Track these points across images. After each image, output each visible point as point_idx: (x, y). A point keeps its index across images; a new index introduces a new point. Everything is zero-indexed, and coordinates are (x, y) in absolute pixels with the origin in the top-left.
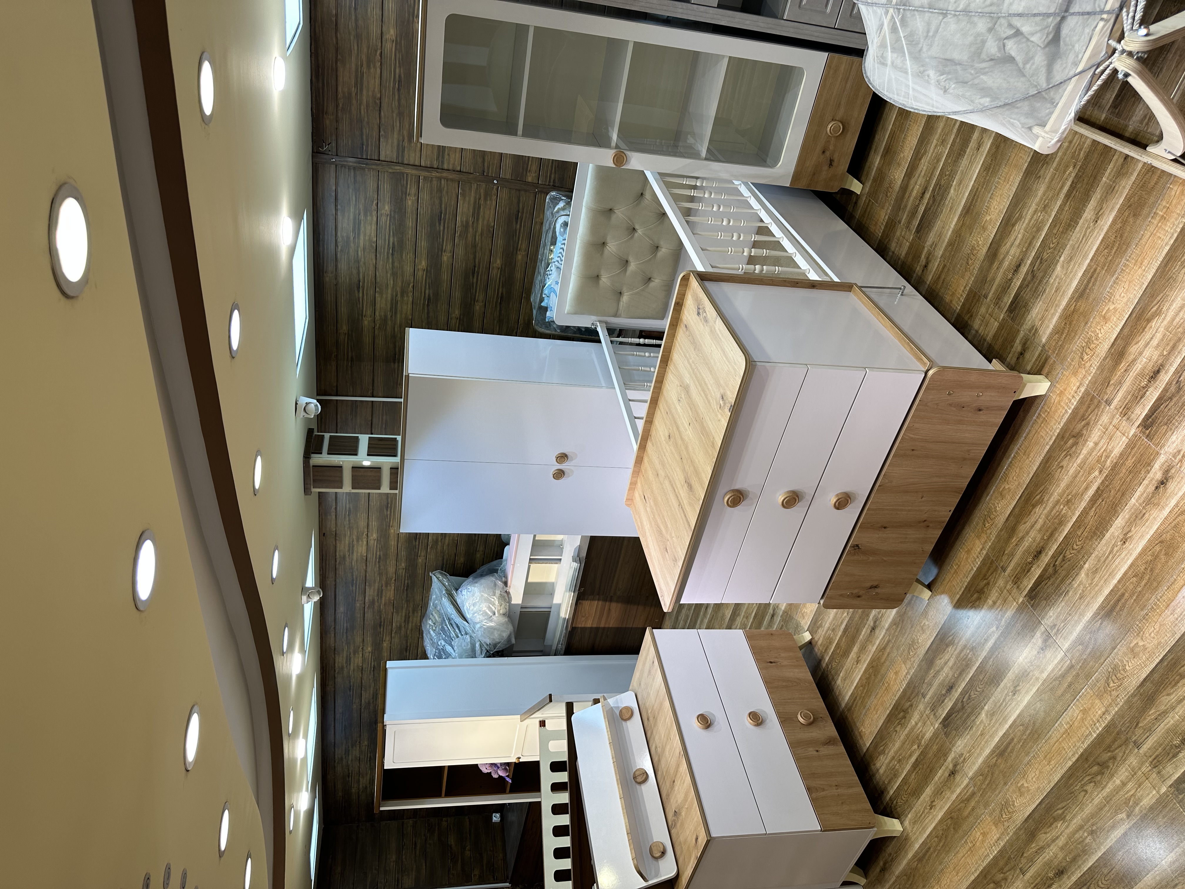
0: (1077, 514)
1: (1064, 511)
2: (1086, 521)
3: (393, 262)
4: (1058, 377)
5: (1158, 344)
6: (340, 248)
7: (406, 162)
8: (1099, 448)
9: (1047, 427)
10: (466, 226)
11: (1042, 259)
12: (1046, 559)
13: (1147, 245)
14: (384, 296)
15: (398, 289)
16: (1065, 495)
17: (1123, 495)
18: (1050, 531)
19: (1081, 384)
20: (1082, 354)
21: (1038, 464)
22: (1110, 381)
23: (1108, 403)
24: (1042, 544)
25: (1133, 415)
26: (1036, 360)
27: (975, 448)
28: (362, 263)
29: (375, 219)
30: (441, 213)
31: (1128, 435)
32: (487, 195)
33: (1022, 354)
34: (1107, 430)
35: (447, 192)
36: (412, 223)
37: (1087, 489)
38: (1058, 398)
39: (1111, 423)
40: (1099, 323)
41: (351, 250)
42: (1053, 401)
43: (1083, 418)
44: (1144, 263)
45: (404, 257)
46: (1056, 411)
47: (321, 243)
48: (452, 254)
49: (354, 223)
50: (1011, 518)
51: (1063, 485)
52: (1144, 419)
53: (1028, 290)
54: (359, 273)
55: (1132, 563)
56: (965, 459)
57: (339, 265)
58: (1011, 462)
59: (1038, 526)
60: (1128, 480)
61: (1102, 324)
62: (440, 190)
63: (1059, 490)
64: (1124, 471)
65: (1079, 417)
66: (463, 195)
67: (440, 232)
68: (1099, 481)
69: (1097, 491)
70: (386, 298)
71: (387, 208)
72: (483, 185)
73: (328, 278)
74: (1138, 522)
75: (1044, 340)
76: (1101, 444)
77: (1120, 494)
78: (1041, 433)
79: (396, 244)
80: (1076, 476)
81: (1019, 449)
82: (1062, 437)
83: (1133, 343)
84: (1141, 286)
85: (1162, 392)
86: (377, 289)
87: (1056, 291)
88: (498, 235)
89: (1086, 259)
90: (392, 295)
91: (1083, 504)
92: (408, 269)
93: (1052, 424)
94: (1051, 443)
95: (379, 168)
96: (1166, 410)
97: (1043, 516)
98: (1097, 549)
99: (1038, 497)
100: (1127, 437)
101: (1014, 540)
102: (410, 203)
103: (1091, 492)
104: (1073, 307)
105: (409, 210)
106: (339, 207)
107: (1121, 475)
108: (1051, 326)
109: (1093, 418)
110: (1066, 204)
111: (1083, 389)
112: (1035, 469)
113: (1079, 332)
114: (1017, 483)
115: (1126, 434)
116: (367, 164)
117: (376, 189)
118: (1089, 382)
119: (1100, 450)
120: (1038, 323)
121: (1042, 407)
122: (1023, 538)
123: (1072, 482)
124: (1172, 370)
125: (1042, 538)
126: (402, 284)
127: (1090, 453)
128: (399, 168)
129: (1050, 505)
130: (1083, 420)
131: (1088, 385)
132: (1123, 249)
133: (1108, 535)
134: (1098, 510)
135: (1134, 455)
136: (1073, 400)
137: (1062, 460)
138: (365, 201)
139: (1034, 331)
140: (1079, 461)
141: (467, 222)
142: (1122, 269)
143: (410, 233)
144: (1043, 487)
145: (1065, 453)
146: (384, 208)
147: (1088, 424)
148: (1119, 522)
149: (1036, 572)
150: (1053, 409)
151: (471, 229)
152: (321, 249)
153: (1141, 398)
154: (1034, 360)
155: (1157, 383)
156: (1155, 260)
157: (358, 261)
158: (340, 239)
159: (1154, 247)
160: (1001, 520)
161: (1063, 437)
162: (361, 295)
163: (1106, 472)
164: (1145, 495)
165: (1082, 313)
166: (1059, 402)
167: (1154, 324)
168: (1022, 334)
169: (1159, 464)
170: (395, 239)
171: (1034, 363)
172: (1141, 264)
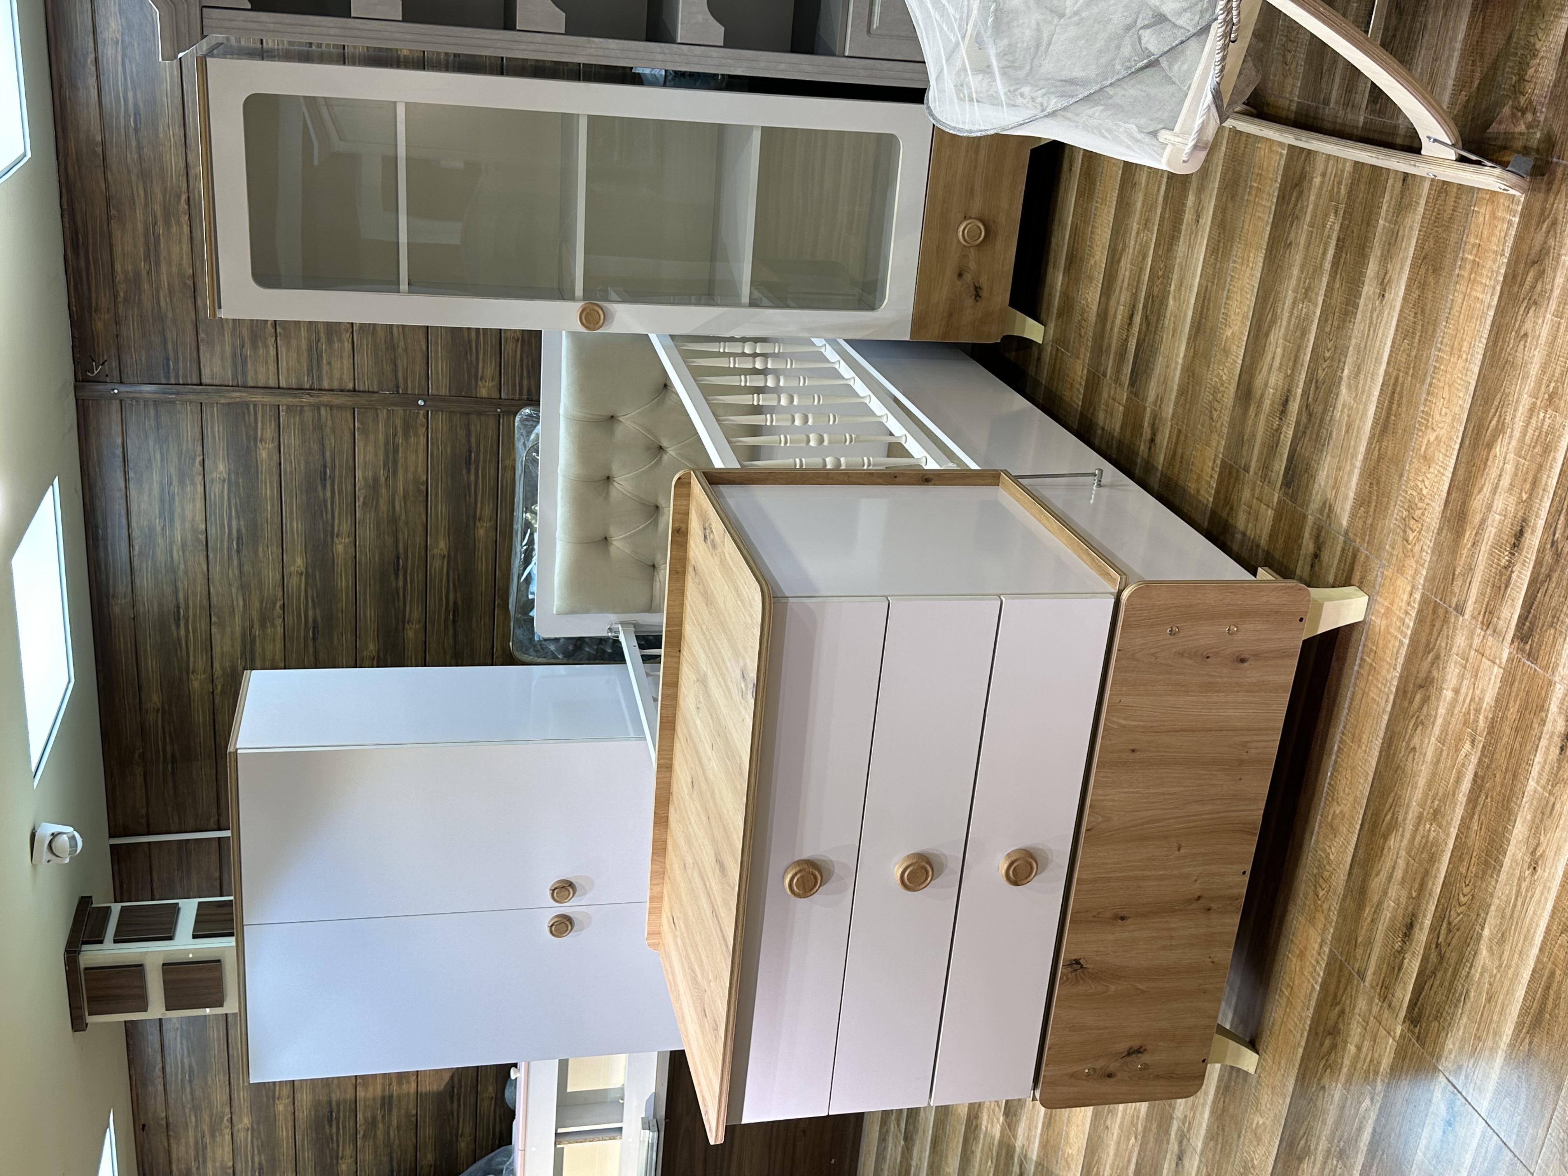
0: (1454, 832)
1: (1433, 834)
2: (1470, 844)
3: (240, 565)
4: (1378, 583)
5: (1511, 484)
6: (137, 548)
7: (251, 383)
8: (1462, 698)
9: (1377, 679)
10: (374, 486)
11: (1317, 382)
12: (1421, 936)
13: (1462, 317)
14: (228, 630)
15: (255, 615)
16: (1429, 802)
17: (1515, 776)
18: (1418, 880)
19: (1413, 587)
20: (1405, 531)
21: (1377, 754)
22: (1455, 570)
23: (1460, 610)
24: (1410, 908)
25: (1501, 622)
26: (1340, 561)
27: (1255, 738)
28: (181, 573)
29: (200, 489)
30: (325, 467)
31: (1501, 663)
32: (408, 428)
33: (1316, 556)
34: (1467, 661)
35: (333, 430)
36: (272, 491)
37: (1458, 781)
38: (1384, 622)
39: (1471, 646)
40: (1418, 470)
41: (158, 551)
42: (1377, 629)
43: (1428, 649)
44: (1464, 349)
45: (261, 554)
46: (1386, 646)
47: (101, 543)
48: (352, 538)
49: (162, 500)
50: (1355, 870)
51: (1422, 782)
52: (1517, 625)
53: (1307, 439)
54: (176, 592)
55: (1554, 907)
56: (1241, 763)
57: (138, 582)
58: (1336, 762)
59: (1399, 874)
60: (1517, 745)
61: (1423, 470)
62: (319, 427)
63: (1418, 794)
64: (1508, 731)
65: (1421, 649)
66: (365, 432)
67: (325, 501)
68: (1474, 760)
69: (1475, 781)
70: (233, 633)
71: (220, 468)
72: (400, 411)
73: (118, 607)
74: (1548, 823)
75: (1345, 523)
76: (1463, 690)
77: (1509, 775)
78: (1371, 694)
79: (244, 531)
80: (1438, 761)
81: (1343, 733)
82: (1403, 693)
83: (1476, 492)
84: (1467, 388)
85: (1534, 567)
86: (214, 619)
87: (1347, 431)
88: (437, 495)
89: (1380, 364)
90: (243, 628)
91: (1459, 812)
92: (271, 575)
93: (1384, 672)
94: (1389, 709)
95: (202, 398)
96: (1547, 599)
97: (1403, 853)
98: (1496, 895)
99: (1389, 817)
100: (1500, 667)
101: (1367, 912)
102: (264, 454)
103: (1466, 785)
104: (1376, 453)
105: (264, 468)
106: (131, 474)
107: (1505, 739)
108: (1351, 495)
109: (1443, 645)
110: (1335, 278)
111: (1417, 596)
112: (1374, 764)
113: (1394, 494)
114: (1351, 799)
115: (1497, 661)
116: (177, 394)
117: (198, 435)
118: (1425, 582)
119: (1464, 701)
120: (1330, 495)
121: (1365, 645)
122: (1380, 903)
123: (1434, 774)
124: (1541, 523)
125: (1410, 897)
126: (261, 603)
127: (1450, 712)
128: (238, 394)
129: (1409, 827)
130: (1429, 653)
131: (1424, 586)
132: (1430, 332)
133: (1507, 862)
134: (1483, 817)
135: (1517, 696)
136: (1407, 620)
137: (1412, 736)
138: (180, 459)
139: (1327, 509)
140: (1437, 730)
141: (376, 479)
142: (1435, 366)
143: (269, 509)
144: (1393, 795)
145: (1413, 721)
146: (217, 468)
147: (1437, 657)
148: (1519, 831)
149: (1413, 966)
150: (1381, 642)
151: (383, 491)
152: (102, 555)
153: (1507, 587)
154: (1336, 561)
155: (1524, 553)
156: (1478, 339)
157: (172, 569)
158: (136, 533)
159: (1472, 318)
160: (1339, 878)
161: (1405, 692)
162: (183, 633)
163: (1481, 740)
164: (1547, 768)
165: (1391, 459)
166: (1387, 627)
167: (1498, 449)
168: (1310, 519)
169: (1557, 703)
170: (242, 523)
171: (1338, 568)
172: (1460, 351)
